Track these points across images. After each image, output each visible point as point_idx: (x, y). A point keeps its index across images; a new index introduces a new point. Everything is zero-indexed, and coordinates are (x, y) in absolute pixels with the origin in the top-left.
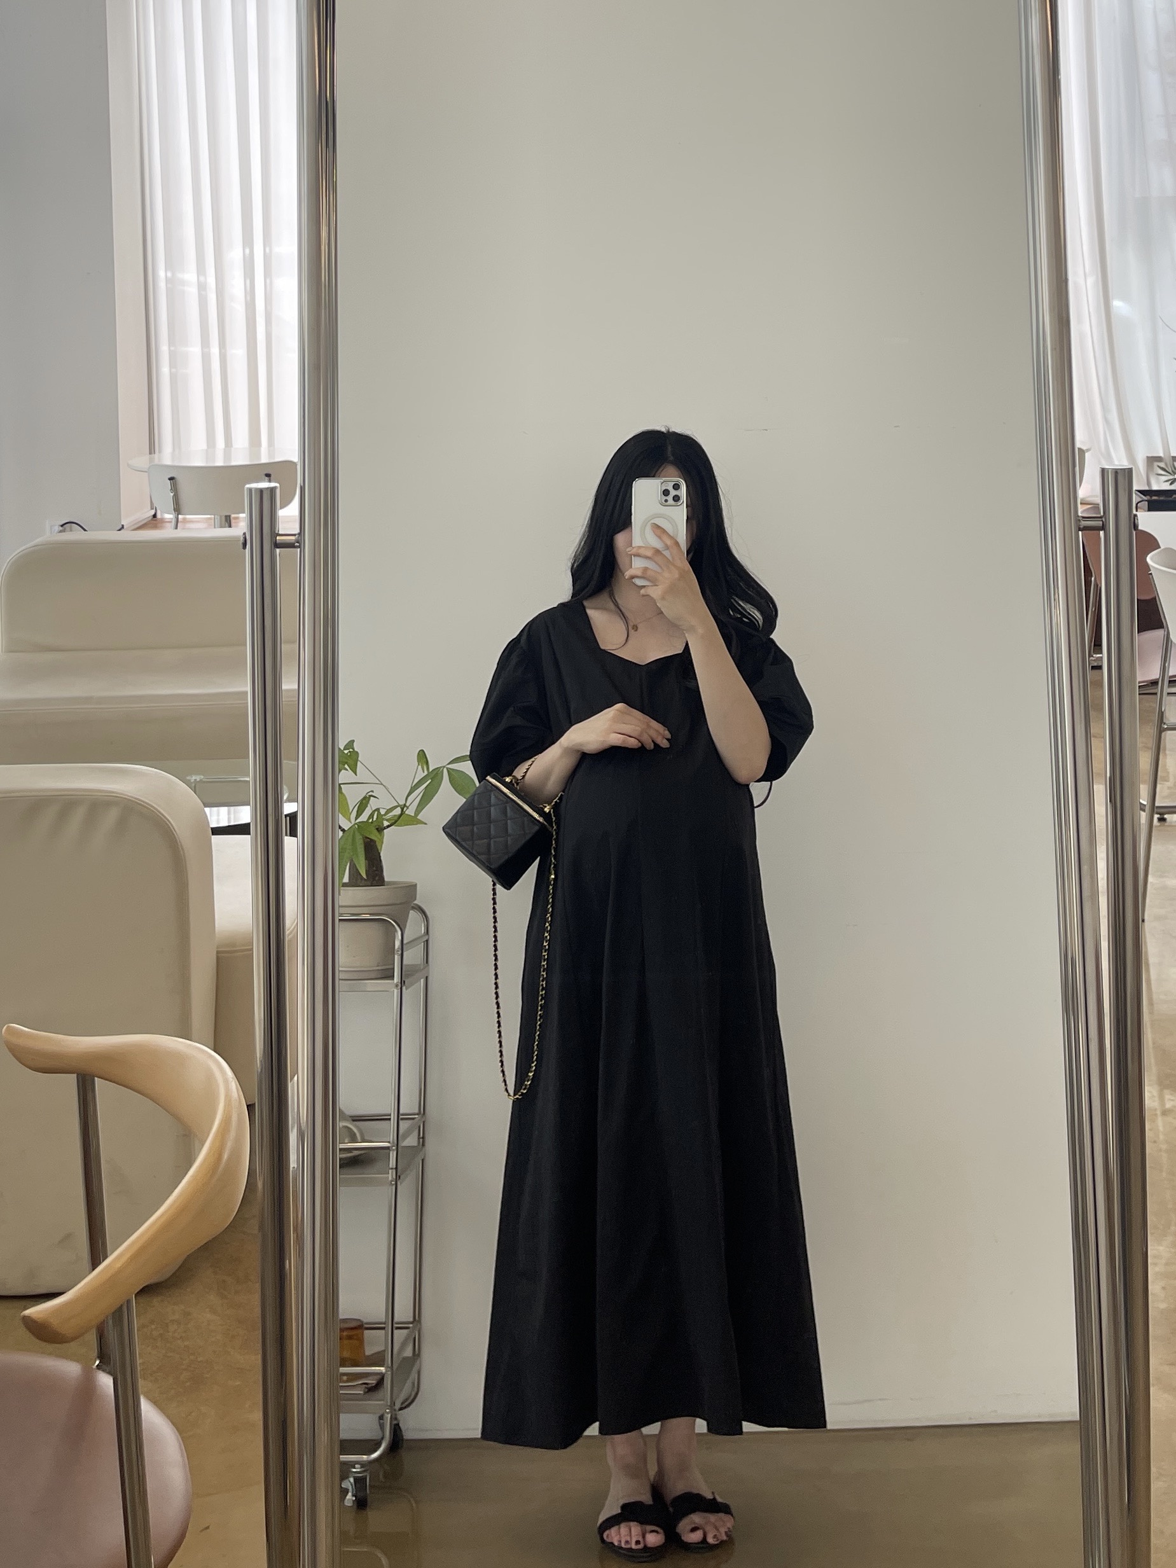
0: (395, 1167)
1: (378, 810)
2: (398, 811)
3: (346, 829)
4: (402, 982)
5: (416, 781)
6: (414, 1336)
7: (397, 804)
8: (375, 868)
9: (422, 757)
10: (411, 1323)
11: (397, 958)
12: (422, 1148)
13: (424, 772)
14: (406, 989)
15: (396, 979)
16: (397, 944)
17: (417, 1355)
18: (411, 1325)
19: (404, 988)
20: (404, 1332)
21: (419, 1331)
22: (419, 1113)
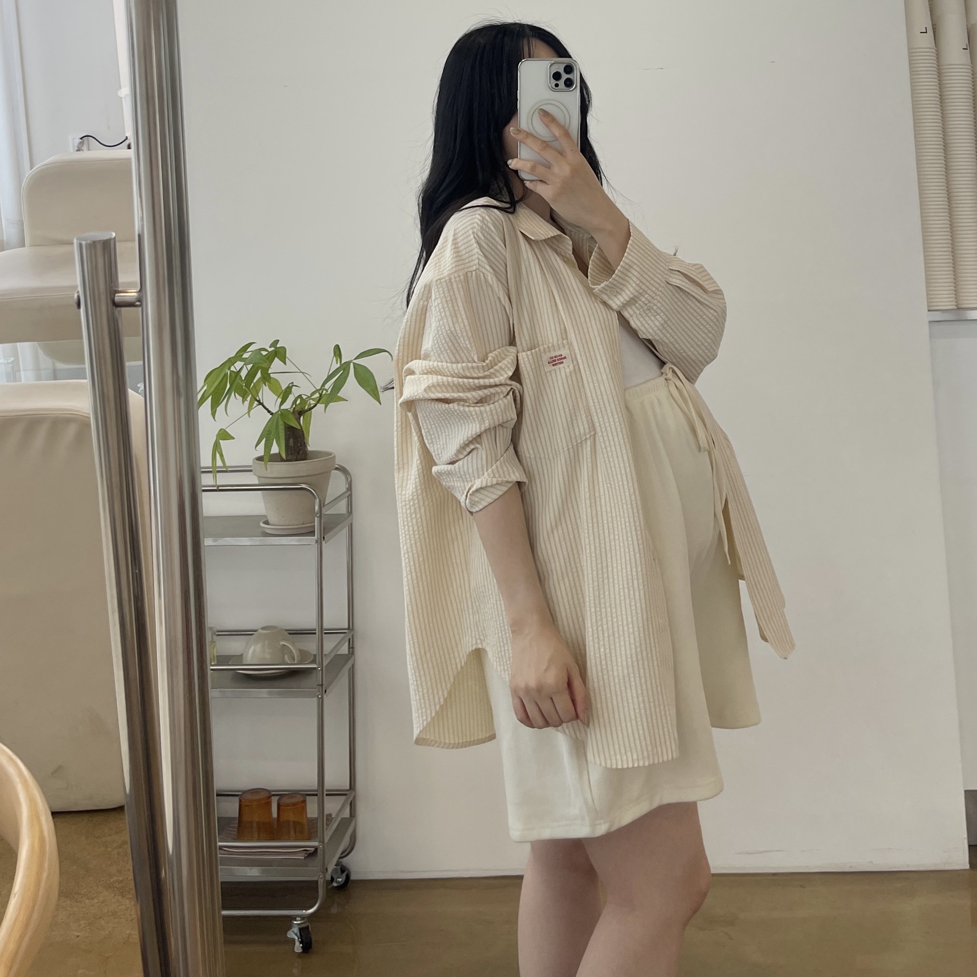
0: (321, 683)
1: (300, 396)
2: (317, 395)
3: (274, 412)
4: (323, 537)
5: (331, 373)
6: (349, 802)
7: (315, 390)
8: (299, 445)
9: (337, 350)
10: (347, 790)
11: (316, 519)
12: (351, 657)
13: (337, 363)
15: (317, 535)
16: (317, 509)
17: (353, 814)
18: (347, 793)
20: (343, 798)
21: (354, 797)
22: (349, 629)
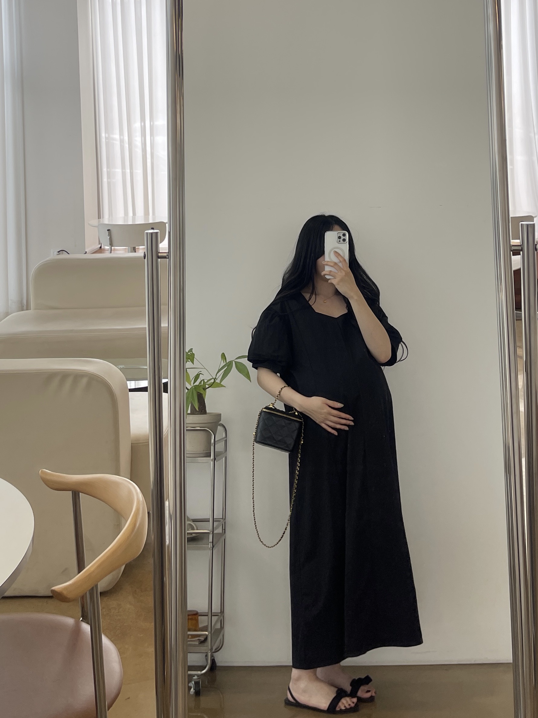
0: (212, 541)
1: (203, 380)
2: (212, 381)
3: (189, 389)
4: (215, 459)
5: (220, 368)
6: (220, 619)
7: (212, 378)
8: (202, 406)
9: (223, 356)
11: (212, 448)
12: (224, 535)
13: (224, 363)
14: (217, 462)
15: (212, 457)
16: (212, 441)
17: (222, 627)
18: (219, 614)
19: (215, 461)
20: (217, 617)
21: (223, 617)
22: (223, 518)
